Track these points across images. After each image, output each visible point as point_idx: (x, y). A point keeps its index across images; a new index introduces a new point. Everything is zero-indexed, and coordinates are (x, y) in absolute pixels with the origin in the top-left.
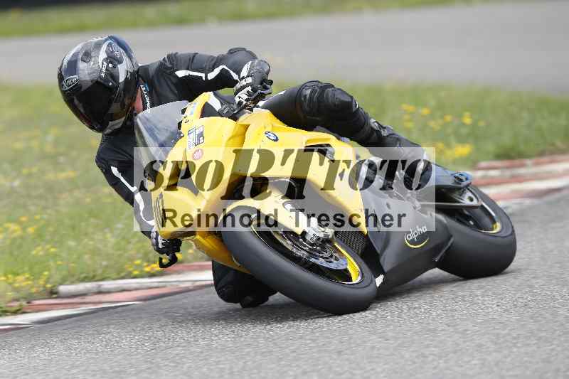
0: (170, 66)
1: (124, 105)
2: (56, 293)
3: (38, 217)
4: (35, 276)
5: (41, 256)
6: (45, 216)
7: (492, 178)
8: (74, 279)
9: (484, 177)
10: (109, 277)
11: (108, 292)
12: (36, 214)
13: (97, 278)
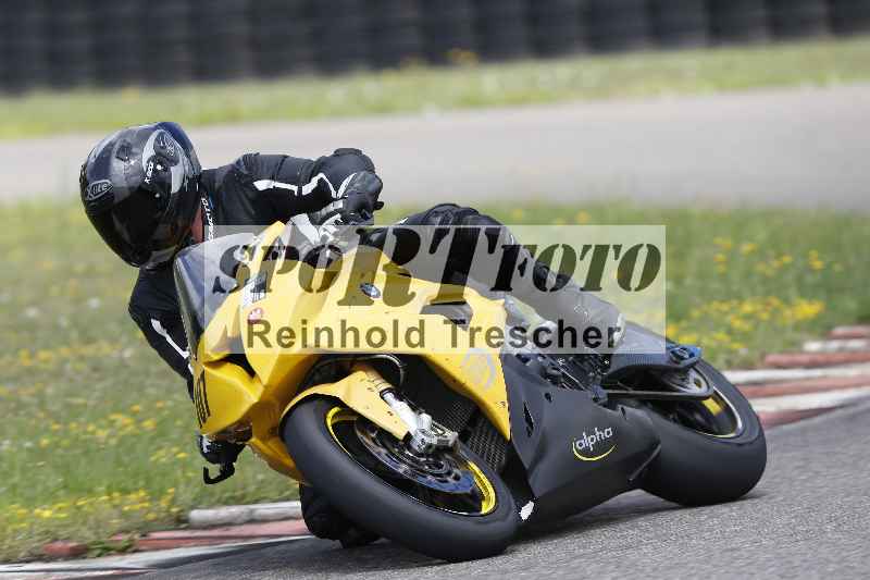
0: (246, 172)
1: (177, 226)
2: (186, 521)
3: (159, 405)
4: (155, 496)
5: (164, 464)
6: (170, 403)
7: (854, 352)
8: (213, 500)
9: (841, 350)
10: (265, 498)
11: (264, 520)
12: (158, 400)
13: (248, 499)
